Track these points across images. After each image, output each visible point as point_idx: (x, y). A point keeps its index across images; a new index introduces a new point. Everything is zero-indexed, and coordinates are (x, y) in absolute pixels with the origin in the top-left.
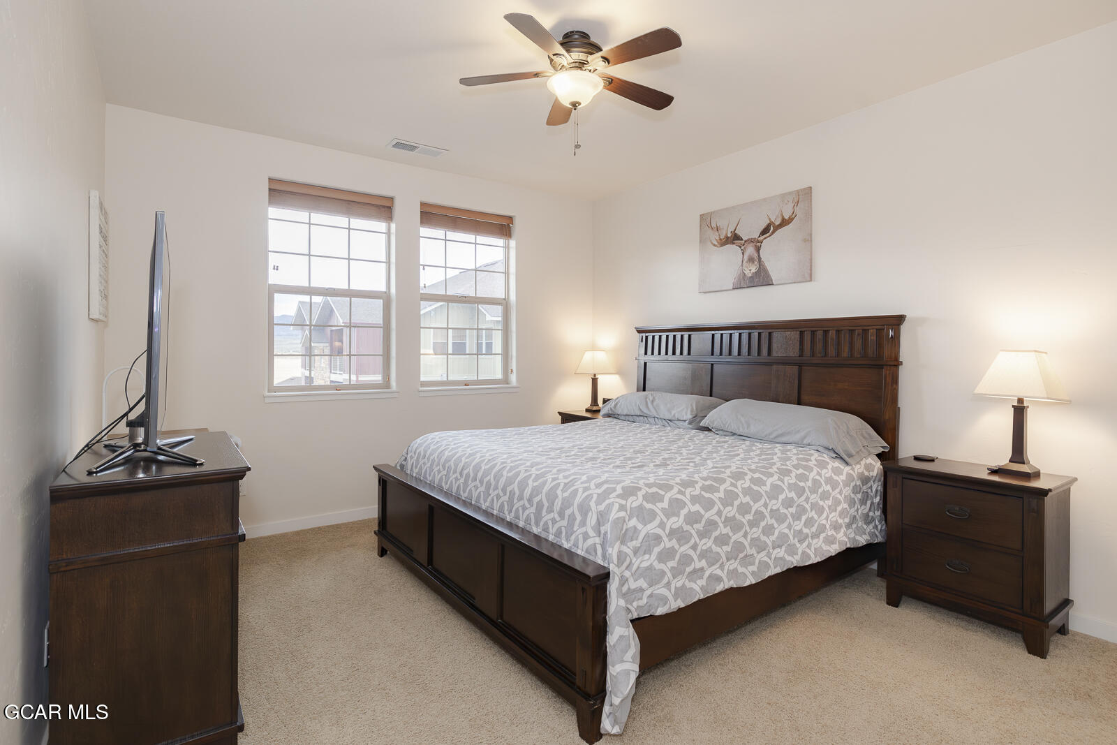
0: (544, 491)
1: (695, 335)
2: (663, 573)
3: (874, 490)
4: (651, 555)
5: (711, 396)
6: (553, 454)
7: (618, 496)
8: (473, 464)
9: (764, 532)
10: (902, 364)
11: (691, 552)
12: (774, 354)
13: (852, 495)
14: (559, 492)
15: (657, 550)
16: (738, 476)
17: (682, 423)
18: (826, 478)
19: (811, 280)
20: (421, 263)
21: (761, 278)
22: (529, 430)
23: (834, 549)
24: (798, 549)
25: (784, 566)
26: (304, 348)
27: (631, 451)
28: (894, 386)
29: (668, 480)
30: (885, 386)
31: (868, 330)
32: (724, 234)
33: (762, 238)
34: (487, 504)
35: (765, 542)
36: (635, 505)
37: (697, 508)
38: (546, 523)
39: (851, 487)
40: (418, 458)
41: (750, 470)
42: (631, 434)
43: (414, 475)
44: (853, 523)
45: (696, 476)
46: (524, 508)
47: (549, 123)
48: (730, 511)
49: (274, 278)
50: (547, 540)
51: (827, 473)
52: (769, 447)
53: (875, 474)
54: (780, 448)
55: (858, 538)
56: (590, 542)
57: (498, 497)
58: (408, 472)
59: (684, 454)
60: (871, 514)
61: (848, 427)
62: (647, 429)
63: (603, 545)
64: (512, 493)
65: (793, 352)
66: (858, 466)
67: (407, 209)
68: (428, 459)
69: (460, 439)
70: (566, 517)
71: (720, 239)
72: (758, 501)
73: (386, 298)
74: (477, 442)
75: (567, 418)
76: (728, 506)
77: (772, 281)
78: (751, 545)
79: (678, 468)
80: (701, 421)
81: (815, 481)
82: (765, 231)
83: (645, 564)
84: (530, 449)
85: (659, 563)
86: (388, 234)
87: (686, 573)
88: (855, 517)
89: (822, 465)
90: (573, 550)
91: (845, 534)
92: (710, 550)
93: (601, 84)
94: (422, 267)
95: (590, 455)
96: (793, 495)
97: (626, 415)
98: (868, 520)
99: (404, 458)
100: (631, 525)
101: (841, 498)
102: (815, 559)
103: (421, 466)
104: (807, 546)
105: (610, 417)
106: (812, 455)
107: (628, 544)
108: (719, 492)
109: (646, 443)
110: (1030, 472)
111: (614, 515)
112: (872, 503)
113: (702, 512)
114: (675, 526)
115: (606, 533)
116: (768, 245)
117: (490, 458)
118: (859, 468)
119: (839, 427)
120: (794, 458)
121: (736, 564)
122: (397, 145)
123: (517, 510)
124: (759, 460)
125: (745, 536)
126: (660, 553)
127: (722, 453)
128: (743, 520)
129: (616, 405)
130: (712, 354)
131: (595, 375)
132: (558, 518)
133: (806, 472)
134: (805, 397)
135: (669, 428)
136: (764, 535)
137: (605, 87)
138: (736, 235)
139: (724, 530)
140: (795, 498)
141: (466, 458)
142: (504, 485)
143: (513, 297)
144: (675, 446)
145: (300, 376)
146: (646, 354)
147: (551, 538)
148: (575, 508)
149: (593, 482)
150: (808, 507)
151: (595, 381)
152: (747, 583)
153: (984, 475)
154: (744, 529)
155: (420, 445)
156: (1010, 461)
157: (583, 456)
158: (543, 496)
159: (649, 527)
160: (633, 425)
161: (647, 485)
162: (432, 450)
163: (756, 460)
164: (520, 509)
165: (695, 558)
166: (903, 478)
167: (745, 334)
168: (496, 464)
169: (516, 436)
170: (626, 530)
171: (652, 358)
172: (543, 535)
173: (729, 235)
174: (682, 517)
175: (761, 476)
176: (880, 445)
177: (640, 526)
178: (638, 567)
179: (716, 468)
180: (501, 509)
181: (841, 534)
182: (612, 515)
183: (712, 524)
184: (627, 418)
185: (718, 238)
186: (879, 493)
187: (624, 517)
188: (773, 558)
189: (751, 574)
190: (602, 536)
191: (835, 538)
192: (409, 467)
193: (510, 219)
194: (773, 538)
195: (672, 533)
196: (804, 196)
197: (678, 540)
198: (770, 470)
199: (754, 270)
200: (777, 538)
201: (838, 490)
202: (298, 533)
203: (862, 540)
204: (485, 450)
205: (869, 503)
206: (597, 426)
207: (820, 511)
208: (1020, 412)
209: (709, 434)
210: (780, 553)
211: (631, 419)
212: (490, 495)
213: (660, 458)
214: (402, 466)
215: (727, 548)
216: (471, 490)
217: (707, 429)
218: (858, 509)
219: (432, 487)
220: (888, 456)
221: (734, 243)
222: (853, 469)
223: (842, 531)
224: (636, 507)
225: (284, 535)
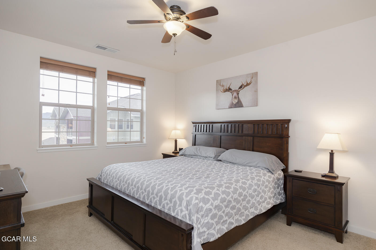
0: (163, 191)
1: (214, 125)
2: (213, 224)
3: (281, 183)
4: (208, 217)
5: (220, 148)
6: (164, 173)
7: (195, 193)
8: (131, 179)
9: (247, 203)
10: (290, 137)
11: (223, 214)
12: (244, 132)
13: (275, 185)
14: (169, 191)
15: (210, 215)
16: (237, 181)
17: (211, 158)
18: (266, 180)
19: (257, 106)
20: (108, 95)
21: (239, 105)
22: (152, 162)
23: (270, 206)
24: (258, 208)
25: (254, 215)
26: (56, 126)
27: (194, 171)
28: (287, 145)
29: (212, 185)
30: (284, 145)
31: (278, 124)
32: (225, 88)
33: (239, 90)
34: (138, 196)
35: (247, 206)
36: (201, 197)
37: (224, 196)
38: (164, 205)
39: (274, 182)
40: (107, 175)
41: (241, 178)
42: (192, 163)
43: (105, 182)
44: (275, 196)
45: (222, 182)
46: (154, 198)
47: (163, 42)
48: (236, 196)
49: (42, 99)
50: (164, 212)
51: (267, 178)
52: (244, 168)
53: (281, 177)
54: (249, 168)
55: (277, 201)
56: (183, 213)
57: (143, 193)
58: (102, 181)
59: (215, 172)
60: (281, 192)
61: (272, 160)
62: (198, 161)
63: (190, 214)
64: (149, 192)
65: (251, 132)
66: (276, 174)
67: (102, 73)
68: (111, 176)
69: (125, 167)
70: (173, 202)
71: (224, 90)
72: (245, 191)
73: (92, 108)
74: (132, 168)
75: (166, 156)
76: (235, 194)
77: (243, 106)
78: (243, 208)
79: (214, 178)
80: (218, 157)
81: (263, 181)
82: (241, 87)
83: (206, 221)
84: (154, 171)
85: (211, 220)
86: (94, 83)
87: (221, 223)
88: (276, 193)
89: (265, 175)
90: (176, 217)
91: (273, 200)
92: (229, 212)
93: (185, 27)
94: (108, 97)
95: (179, 173)
96: (256, 187)
97: (189, 155)
98: (279, 194)
99: (100, 175)
100: (200, 206)
101: (271, 187)
102: (264, 211)
103: (108, 179)
104: (261, 206)
105: (182, 155)
106: (260, 171)
107: (199, 213)
108: (231, 189)
109: (199, 167)
110: (336, 176)
111: (194, 202)
112: (281, 188)
113: (226, 197)
114: (217, 204)
115: (190, 209)
116: (241, 92)
117: (139, 176)
118: (276, 175)
119: (269, 160)
120: (255, 172)
121: (238, 217)
122: (98, 47)
123: (151, 199)
124: (243, 173)
125: (241, 205)
126: (212, 216)
127: (228, 171)
128: (240, 199)
129: (185, 151)
130: (221, 132)
131: (176, 139)
132: (169, 203)
133: (260, 178)
134: (255, 149)
135: (206, 160)
136: (247, 204)
137: (186, 29)
138: (230, 88)
139: (234, 204)
140: (257, 189)
141: (128, 176)
142: (145, 188)
143: (145, 109)
144: (210, 168)
145: (54, 137)
146: (196, 131)
147: (166, 211)
148: (176, 199)
149: (184, 187)
150: (261, 191)
151: (176, 141)
152: (242, 224)
153: (320, 178)
154: (241, 202)
155: (108, 170)
156: (329, 172)
157: (176, 174)
158: (162, 193)
159: (207, 205)
160: (192, 159)
161: (205, 188)
162: (113, 172)
163: (241, 174)
164: (152, 198)
165: (224, 216)
166: (293, 179)
167: (233, 125)
168: (141, 178)
169: (147, 165)
170: (199, 207)
171: (198, 133)
172: (163, 210)
173: (227, 88)
174: (219, 200)
175: (245, 181)
176: (283, 166)
177: (204, 206)
178: (203, 223)
179: (229, 178)
180: (144, 198)
181: (272, 200)
182: (193, 202)
183: (230, 201)
184: (189, 156)
185: (223, 89)
186: (283, 184)
187: (198, 203)
188: (250, 212)
189: (243, 220)
190: (189, 211)
191: (270, 202)
192: (103, 180)
193: (144, 79)
194: (250, 205)
195: (216, 207)
196: (255, 75)
197: (218, 210)
198: (248, 178)
199: (236, 102)
200: (251, 204)
201: (270, 184)
202: (52, 207)
203: (278, 202)
204: (136, 172)
205: (280, 188)
206: (179, 160)
207: (265, 192)
208: (332, 155)
209: (221, 162)
210: (252, 210)
211: (191, 156)
212: (139, 192)
213: (206, 174)
214: (99, 179)
215: (235, 211)
216: (130, 190)
217: (220, 161)
218: (276, 190)
219: (113, 188)
220: (285, 171)
221: (229, 91)
222: (274, 176)
223: (272, 199)
224: (202, 198)
225: (46, 209)
